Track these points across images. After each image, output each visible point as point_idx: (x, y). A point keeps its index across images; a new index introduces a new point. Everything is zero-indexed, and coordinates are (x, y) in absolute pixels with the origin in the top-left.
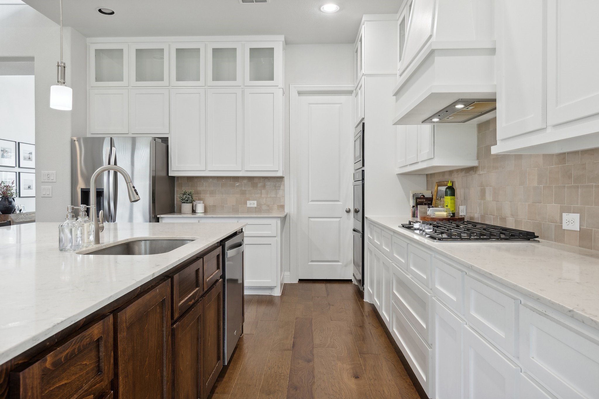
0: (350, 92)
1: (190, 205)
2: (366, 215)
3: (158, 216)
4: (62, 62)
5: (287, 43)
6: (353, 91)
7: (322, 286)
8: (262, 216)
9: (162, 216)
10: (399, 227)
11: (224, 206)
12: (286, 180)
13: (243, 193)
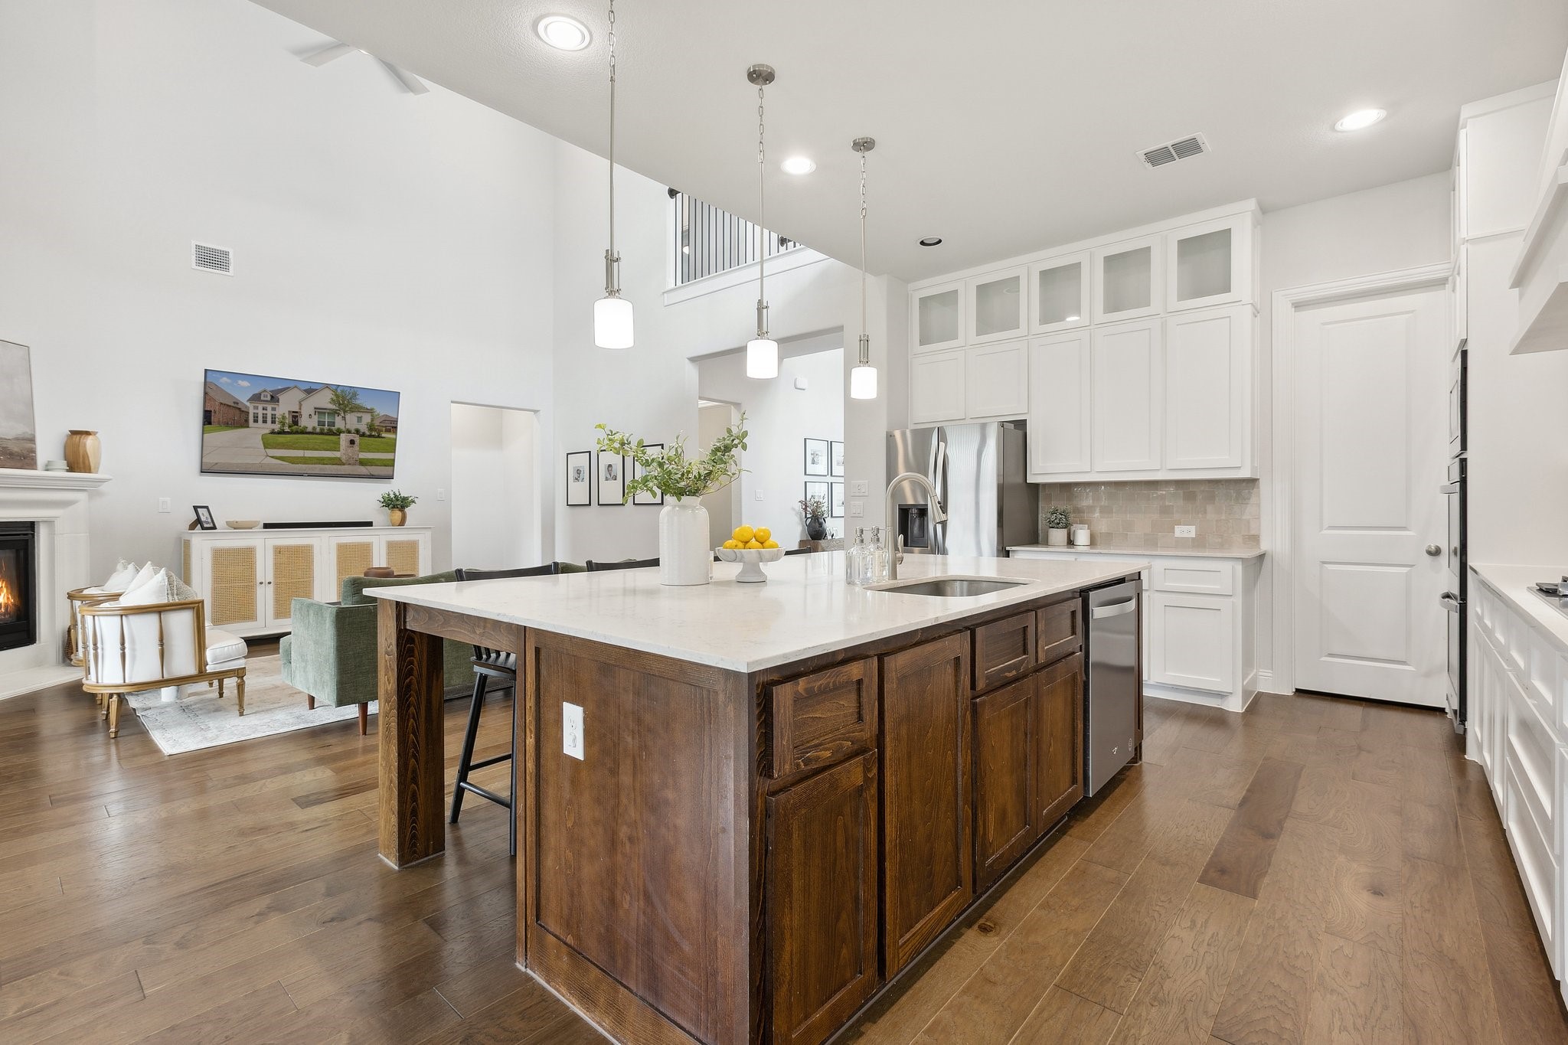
0: (1441, 283)
1: (1065, 531)
2: (1471, 562)
3: (1008, 548)
4: (864, 335)
5: (1264, 210)
6: (1446, 279)
7: (1357, 711)
8: (1206, 554)
9: (1014, 548)
10: (1529, 589)
11: (1127, 534)
12: (1264, 486)
13: (1165, 511)
